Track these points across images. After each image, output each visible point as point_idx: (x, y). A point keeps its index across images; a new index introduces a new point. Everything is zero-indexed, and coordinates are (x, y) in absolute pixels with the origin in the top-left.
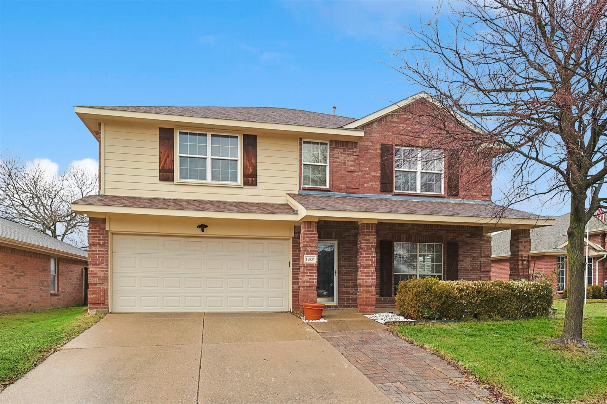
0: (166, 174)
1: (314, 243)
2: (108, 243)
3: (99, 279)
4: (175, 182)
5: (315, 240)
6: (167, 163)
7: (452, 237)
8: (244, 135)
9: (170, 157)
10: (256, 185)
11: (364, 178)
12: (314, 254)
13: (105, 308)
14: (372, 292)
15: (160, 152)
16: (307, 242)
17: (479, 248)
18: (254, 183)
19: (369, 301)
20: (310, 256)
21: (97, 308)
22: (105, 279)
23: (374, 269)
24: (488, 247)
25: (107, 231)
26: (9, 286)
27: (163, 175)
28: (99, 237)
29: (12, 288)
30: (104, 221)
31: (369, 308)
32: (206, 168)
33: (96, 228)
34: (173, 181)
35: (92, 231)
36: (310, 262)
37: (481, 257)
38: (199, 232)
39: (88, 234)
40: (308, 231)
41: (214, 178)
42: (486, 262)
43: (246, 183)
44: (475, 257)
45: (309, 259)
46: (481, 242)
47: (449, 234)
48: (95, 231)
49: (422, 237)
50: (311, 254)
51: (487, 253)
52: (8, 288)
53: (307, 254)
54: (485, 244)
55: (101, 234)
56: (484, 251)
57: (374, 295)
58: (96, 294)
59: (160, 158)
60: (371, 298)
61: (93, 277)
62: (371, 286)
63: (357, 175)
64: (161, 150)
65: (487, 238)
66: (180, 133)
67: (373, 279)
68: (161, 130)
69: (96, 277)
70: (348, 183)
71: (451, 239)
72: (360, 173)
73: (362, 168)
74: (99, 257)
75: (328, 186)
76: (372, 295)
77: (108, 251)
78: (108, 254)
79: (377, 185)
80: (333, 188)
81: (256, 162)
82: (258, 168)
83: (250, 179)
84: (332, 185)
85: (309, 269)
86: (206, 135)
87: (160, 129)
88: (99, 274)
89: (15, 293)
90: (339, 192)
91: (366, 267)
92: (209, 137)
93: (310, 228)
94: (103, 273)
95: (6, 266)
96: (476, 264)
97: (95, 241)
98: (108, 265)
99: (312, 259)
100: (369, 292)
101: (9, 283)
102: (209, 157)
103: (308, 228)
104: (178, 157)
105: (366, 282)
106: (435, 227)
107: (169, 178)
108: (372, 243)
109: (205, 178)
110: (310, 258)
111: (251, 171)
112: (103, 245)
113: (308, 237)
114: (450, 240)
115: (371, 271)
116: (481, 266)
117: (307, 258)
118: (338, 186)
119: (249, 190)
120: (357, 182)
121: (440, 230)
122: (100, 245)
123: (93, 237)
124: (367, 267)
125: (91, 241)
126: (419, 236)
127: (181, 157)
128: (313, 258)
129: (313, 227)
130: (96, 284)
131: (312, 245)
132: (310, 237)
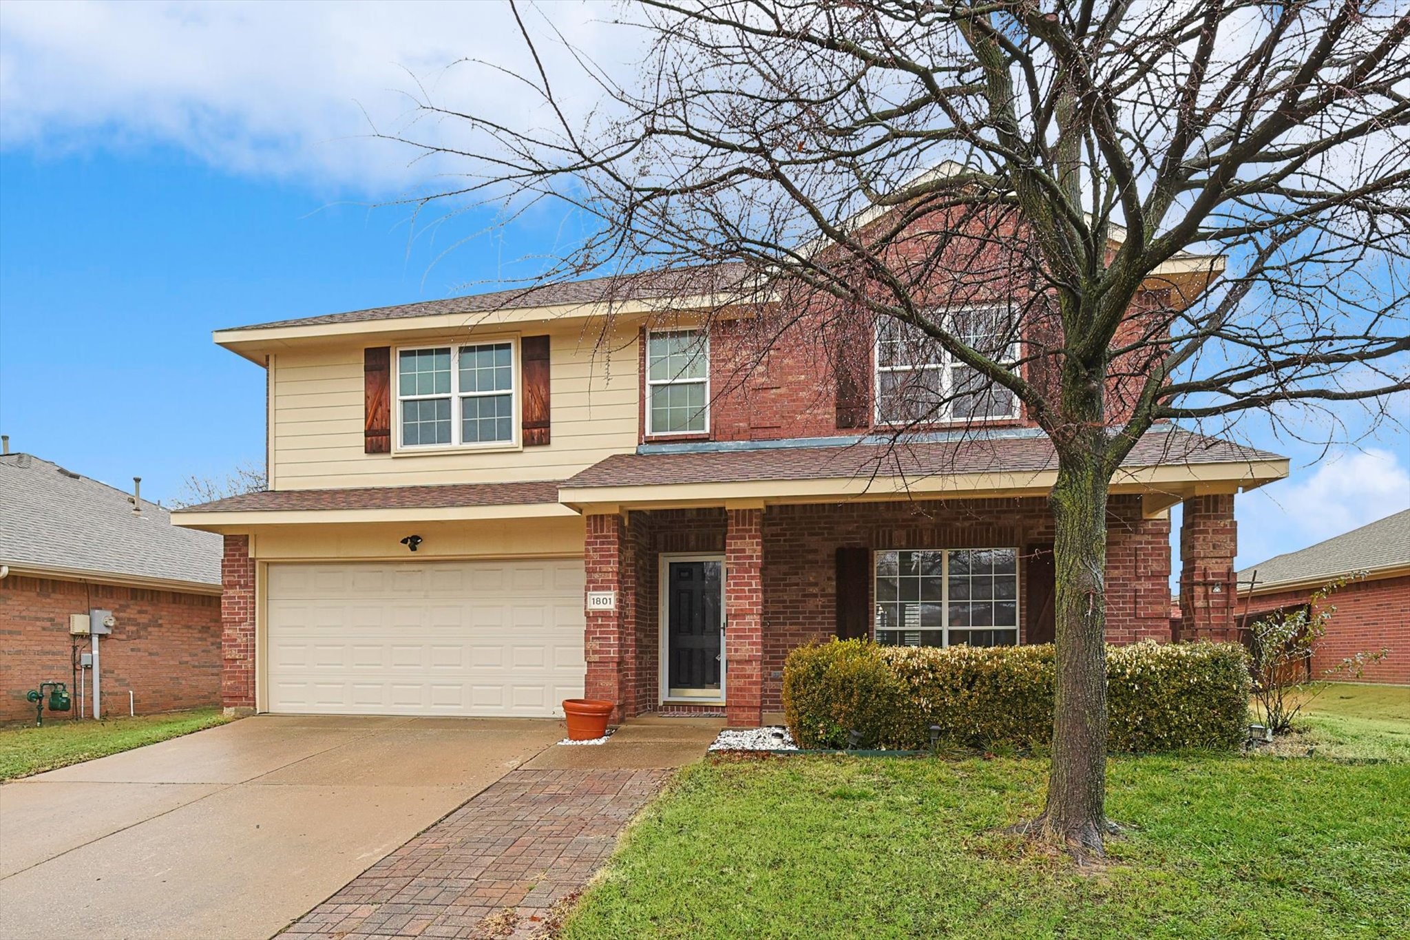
0: (377, 440)
1: (609, 562)
2: (254, 582)
3: (240, 651)
4: (393, 455)
5: (611, 556)
6: (379, 416)
7: (1042, 529)
8: (523, 339)
9: (384, 405)
10: (548, 443)
11: (794, 401)
12: (610, 589)
13: (249, 705)
14: (750, 676)
15: (367, 397)
16: (594, 563)
17: (1129, 555)
18: (544, 440)
19: (744, 696)
20: (601, 595)
21: (236, 705)
22: (250, 649)
23: (757, 618)
24: (1161, 549)
25: (253, 560)
26: (197, 664)
27: (372, 440)
28: (238, 571)
29: (203, 666)
30: (246, 539)
31: (744, 715)
32: (450, 418)
33: (234, 555)
34: (388, 451)
35: (228, 560)
36: (601, 607)
37: (1138, 578)
38: (405, 551)
39: (223, 566)
40: (596, 537)
41: (466, 438)
42: (1152, 591)
43: (528, 442)
44: (1116, 579)
45: (598, 602)
46: (1138, 538)
47: (1032, 522)
48: (232, 561)
49: (951, 533)
50: (603, 588)
51: (1155, 567)
52: (194, 667)
53: (595, 589)
54: (1149, 543)
55: (242, 566)
56: (1145, 561)
57: (755, 683)
58: (234, 677)
59: (366, 409)
60: (750, 690)
61: (230, 646)
62: (749, 662)
63: (774, 394)
64: (369, 393)
65: (1156, 524)
66: (403, 354)
67: (754, 644)
68: (368, 352)
69: (235, 646)
70: (752, 418)
71: (1039, 533)
72: (783, 390)
73: (790, 377)
74: (239, 609)
75: (707, 430)
76: (750, 683)
77: (254, 597)
78: (254, 603)
79: (828, 414)
80: (718, 433)
81: (548, 394)
82: (552, 405)
83: (536, 431)
84: (714, 426)
85: (600, 622)
86: (448, 351)
87: (367, 350)
88: (239, 640)
89: (213, 675)
90: (732, 440)
91: (735, 617)
92: (455, 356)
93: (602, 531)
94: (245, 639)
95: (189, 627)
96: (1119, 597)
97: (232, 578)
98: (254, 624)
99: (605, 601)
100: (744, 676)
101: (195, 658)
102: (455, 394)
103: (596, 531)
104: (398, 403)
105: (736, 650)
106: (990, 506)
107: (381, 446)
108: (751, 557)
109: (448, 439)
110: (602, 597)
111: (537, 413)
112: (246, 586)
113: (595, 550)
114: (1036, 536)
115: (750, 624)
116: (1136, 603)
117: (596, 597)
118: (730, 427)
119: (535, 455)
120: (776, 413)
121: (1005, 512)
122: (241, 587)
123: (230, 572)
124: (740, 615)
125: (227, 579)
126: (945, 532)
127: (404, 401)
128: (608, 597)
129: (608, 528)
130: (235, 660)
131: (605, 568)
132: (602, 550)
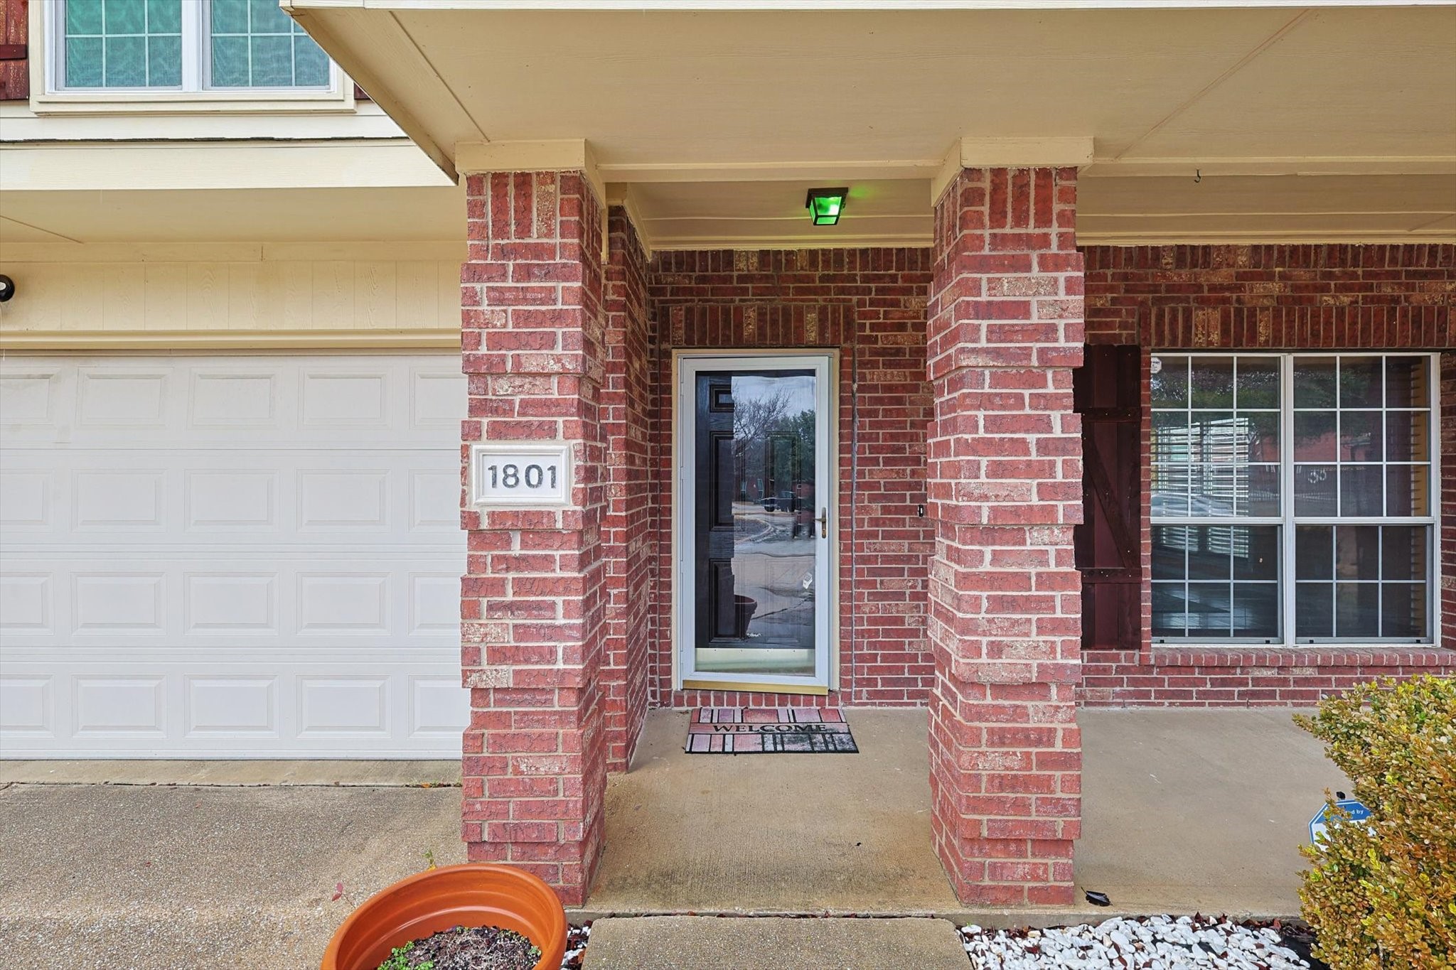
1: (549, 341)
5: (557, 317)
12: (551, 432)
14: (1045, 736)
16: (497, 341)
20: (520, 452)
23: (1066, 542)
36: (522, 497)
40: (503, 252)
45: (510, 476)
50: (528, 432)
53: (498, 432)
60: (1044, 784)
62: (1037, 688)
67: (1058, 626)
76: (1045, 761)
85: (516, 550)
91: (990, 534)
93: (524, 230)
99: (534, 475)
100: (1024, 738)
103: (501, 231)
105: (996, 650)
108: (1049, 334)
110: (522, 465)
113: (499, 298)
115: (1040, 559)
117: (500, 463)
124: (1005, 529)
128: (544, 464)
129: (547, 221)
131: (534, 360)
132: (522, 296)
